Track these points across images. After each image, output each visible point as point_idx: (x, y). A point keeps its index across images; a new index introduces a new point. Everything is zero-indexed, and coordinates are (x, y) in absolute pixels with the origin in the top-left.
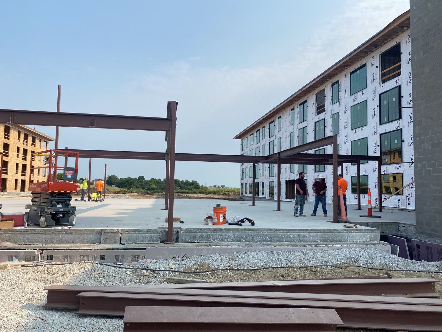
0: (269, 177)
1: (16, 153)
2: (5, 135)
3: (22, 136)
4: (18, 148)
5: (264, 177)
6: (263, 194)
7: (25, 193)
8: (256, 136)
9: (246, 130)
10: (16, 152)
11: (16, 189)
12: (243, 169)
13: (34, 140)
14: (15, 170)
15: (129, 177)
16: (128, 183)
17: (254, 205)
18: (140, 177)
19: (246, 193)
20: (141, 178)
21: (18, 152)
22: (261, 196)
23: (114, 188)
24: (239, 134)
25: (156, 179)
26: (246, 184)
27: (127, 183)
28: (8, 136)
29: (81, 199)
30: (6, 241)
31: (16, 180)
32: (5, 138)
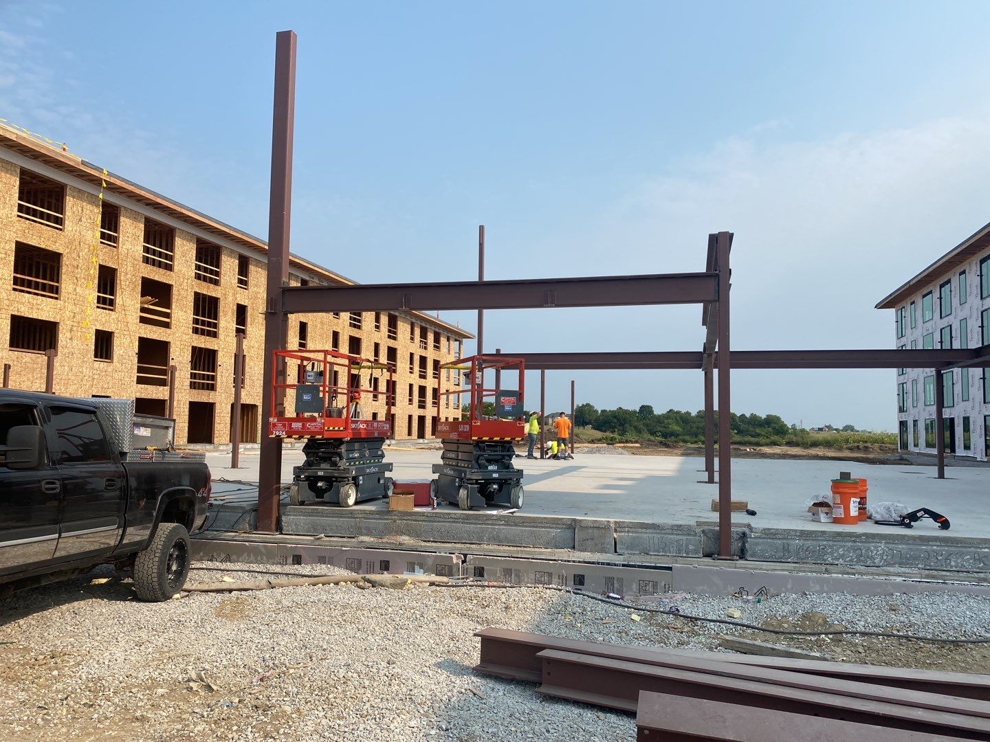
0: (985, 402)
1: (408, 366)
2: (389, 331)
3: (417, 331)
4: (412, 355)
5: (967, 403)
6: (967, 447)
7: (426, 441)
8: (941, 298)
9: (911, 283)
10: (409, 363)
11: (410, 434)
12: (905, 385)
13: (437, 340)
14: (408, 397)
15: (620, 408)
16: (618, 419)
17: (941, 476)
18: (643, 408)
19: (915, 446)
20: (646, 410)
21: (411, 363)
22: (960, 452)
23: (589, 431)
24: (891, 295)
25: (678, 412)
26: (915, 422)
27: (615, 420)
28: (395, 333)
29: (527, 454)
30: (403, 533)
31: (410, 417)
32: (389, 337)
